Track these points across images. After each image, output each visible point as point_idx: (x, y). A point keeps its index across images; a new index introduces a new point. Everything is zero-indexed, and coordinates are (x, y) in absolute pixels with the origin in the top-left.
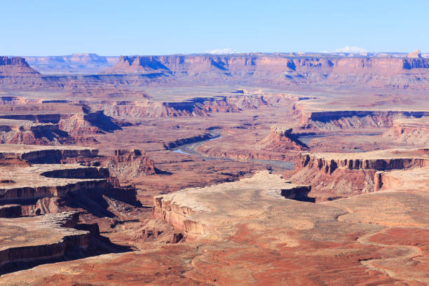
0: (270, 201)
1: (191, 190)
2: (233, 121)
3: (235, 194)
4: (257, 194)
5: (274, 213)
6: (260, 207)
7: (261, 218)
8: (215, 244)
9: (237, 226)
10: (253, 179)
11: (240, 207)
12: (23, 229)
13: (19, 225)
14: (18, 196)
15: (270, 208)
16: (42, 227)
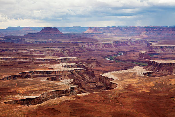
0: (139, 77)
1: (112, 72)
2: (127, 49)
3: (127, 74)
4: (135, 74)
5: (141, 81)
6: (136, 78)
7: (136, 82)
8: (120, 90)
9: (128, 85)
10: (133, 69)
11: (129, 78)
12: (57, 84)
13: (55, 83)
14: (55, 74)
15: (140, 79)
16: (63, 84)
